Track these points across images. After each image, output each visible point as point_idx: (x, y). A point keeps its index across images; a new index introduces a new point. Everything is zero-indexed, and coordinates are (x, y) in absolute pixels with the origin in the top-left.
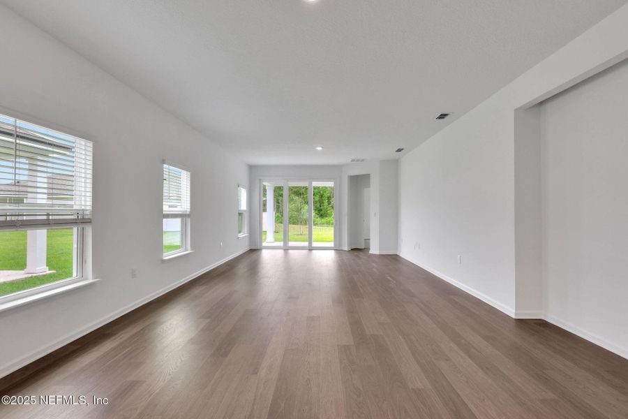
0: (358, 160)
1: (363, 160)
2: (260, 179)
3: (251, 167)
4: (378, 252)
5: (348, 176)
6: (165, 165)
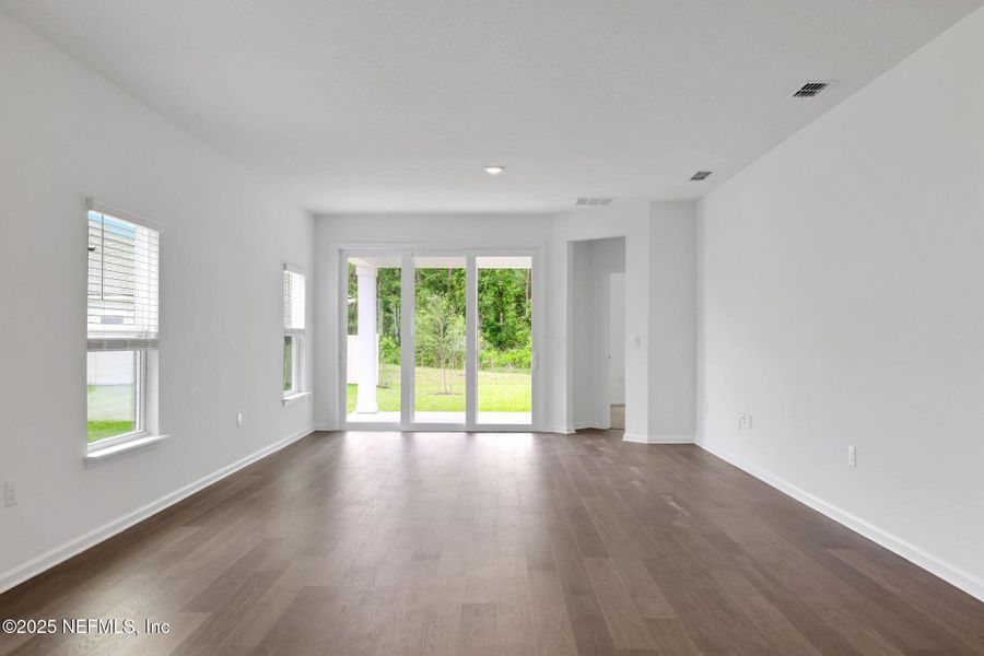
0: (594, 202)
1: (606, 202)
2: (340, 251)
3: (318, 219)
4: (646, 437)
5: (569, 242)
6: (92, 214)
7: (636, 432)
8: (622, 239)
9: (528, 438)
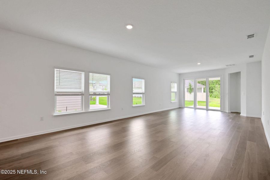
2: (184, 79)
3: (180, 75)
4: (246, 115)
5: (229, 74)
6: (133, 79)
7: (243, 114)
8: (240, 72)
9: (220, 113)
